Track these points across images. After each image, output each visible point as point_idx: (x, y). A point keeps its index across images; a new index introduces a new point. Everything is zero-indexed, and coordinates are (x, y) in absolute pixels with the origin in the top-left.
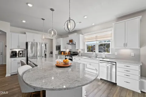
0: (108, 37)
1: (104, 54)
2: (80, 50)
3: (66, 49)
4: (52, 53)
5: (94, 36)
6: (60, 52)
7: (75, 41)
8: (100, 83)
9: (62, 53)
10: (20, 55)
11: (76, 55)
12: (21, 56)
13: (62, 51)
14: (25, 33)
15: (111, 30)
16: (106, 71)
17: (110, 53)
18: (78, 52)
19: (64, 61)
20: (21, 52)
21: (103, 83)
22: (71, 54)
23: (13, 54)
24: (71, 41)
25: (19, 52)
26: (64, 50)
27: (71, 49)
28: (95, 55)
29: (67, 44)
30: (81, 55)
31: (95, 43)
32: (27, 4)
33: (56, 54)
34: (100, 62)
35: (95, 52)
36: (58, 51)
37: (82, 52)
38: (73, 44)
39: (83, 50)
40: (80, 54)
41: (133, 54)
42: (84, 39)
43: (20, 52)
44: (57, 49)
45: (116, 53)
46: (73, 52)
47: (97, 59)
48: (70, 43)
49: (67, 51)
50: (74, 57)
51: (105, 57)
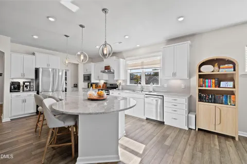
0: (156, 64)
1: (151, 86)
2: (120, 81)
3: (100, 80)
4: (76, 86)
5: (139, 61)
6: (90, 85)
7: (113, 68)
8: (144, 123)
9: (94, 86)
10: (25, 89)
11: (115, 88)
12: (27, 90)
13: (94, 83)
14: (34, 54)
15: (160, 56)
16: (154, 110)
17: (159, 85)
18: (118, 84)
19: (98, 93)
20: (28, 84)
21: (148, 123)
22: (107, 87)
23: (14, 87)
24: (107, 68)
25: (24, 83)
26: (97, 81)
27: (106, 80)
28: (140, 87)
29: (101, 72)
30: (122, 89)
31: (141, 71)
32: (48, 17)
33: (83, 87)
34: (146, 97)
35: (140, 83)
36: (87, 83)
37: (123, 84)
38: (110, 72)
39: (125, 81)
40: (120, 87)
41: (183, 86)
42: (126, 65)
43: (26, 84)
44: (85, 80)
45: (166, 85)
46: (110, 85)
47: (143, 92)
48: (106, 71)
49: (102, 83)
50: (111, 91)
51: (153, 90)
